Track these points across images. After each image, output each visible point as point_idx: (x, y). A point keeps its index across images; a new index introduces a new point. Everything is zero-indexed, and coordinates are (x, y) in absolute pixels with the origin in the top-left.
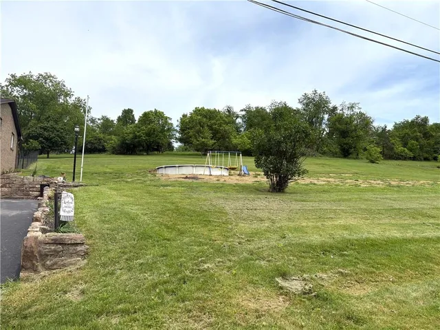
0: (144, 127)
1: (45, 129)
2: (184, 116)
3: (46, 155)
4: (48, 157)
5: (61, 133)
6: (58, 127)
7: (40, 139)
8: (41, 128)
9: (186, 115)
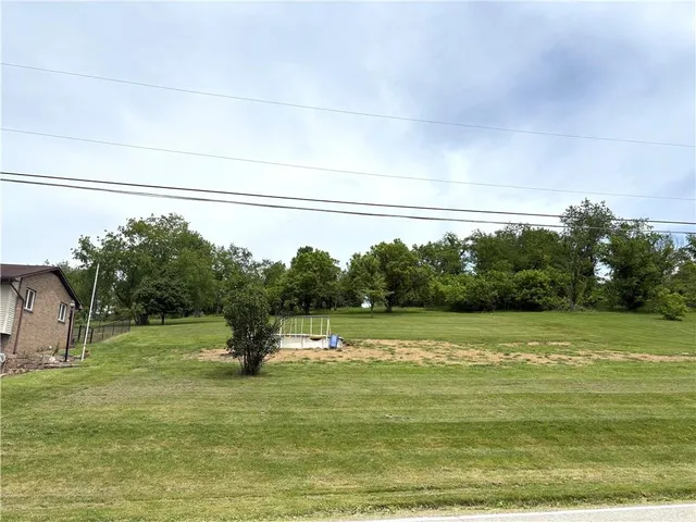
0: (298, 276)
1: (158, 288)
2: (356, 256)
3: (160, 320)
4: (163, 324)
5: (177, 291)
6: (173, 283)
7: (152, 300)
8: (153, 286)
9: (359, 256)
